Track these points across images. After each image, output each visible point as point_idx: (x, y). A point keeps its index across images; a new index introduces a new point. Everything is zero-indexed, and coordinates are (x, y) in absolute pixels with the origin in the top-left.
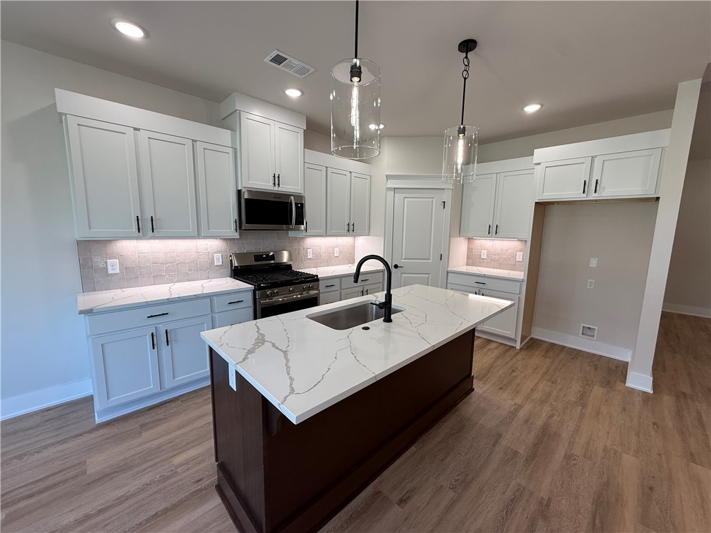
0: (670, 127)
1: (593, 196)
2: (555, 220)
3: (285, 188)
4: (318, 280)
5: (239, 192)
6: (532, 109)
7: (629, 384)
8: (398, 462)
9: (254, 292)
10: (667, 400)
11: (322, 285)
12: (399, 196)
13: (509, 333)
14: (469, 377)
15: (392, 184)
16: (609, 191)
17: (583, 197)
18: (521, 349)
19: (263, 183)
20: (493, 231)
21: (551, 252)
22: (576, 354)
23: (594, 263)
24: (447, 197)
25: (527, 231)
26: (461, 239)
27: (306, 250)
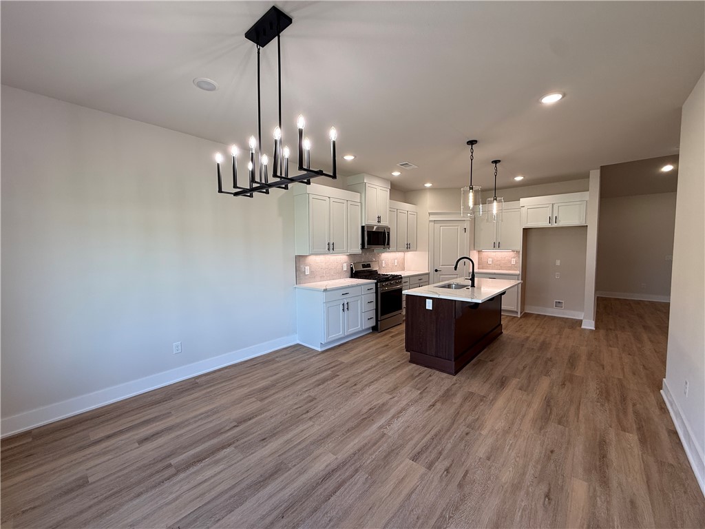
0: (588, 190)
1: (555, 225)
2: (533, 238)
3: (383, 223)
4: (401, 278)
5: (363, 228)
6: (519, 178)
7: (583, 327)
8: (482, 353)
9: (376, 284)
10: (602, 332)
11: (404, 280)
12: (437, 226)
13: (513, 308)
14: (500, 325)
15: (433, 218)
16: (563, 222)
17: (550, 225)
18: (521, 317)
19: (373, 222)
20: (497, 246)
21: (533, 257)
22: (553, 318)
23: (558, 263)
24: (467, 225)
25: (519, 247)
26: (475, 251)
27: (382, 261)
